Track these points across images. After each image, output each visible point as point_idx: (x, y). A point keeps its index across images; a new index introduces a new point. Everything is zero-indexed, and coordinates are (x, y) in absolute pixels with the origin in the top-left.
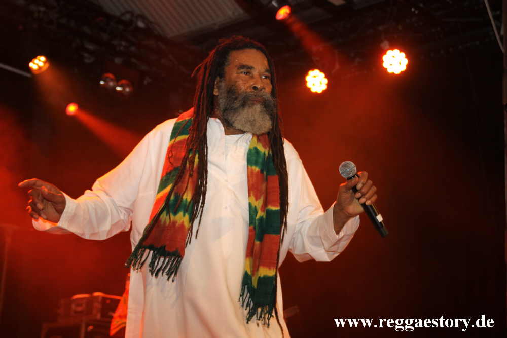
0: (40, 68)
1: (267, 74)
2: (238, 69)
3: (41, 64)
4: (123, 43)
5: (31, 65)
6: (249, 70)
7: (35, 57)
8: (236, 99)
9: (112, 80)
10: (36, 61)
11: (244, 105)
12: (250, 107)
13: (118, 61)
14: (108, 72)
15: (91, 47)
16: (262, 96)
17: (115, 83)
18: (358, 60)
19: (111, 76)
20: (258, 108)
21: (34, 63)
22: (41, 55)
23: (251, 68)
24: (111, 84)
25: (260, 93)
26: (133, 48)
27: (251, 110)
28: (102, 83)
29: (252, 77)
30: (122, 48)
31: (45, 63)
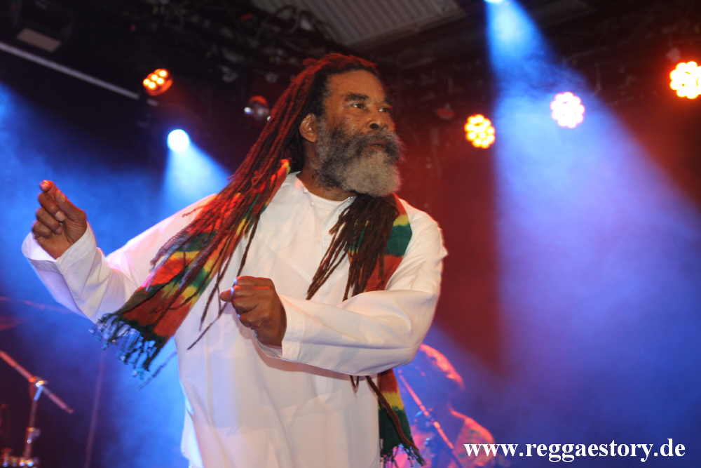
0: (159, 87)
1: (386, 105)
2: (346, 100)
3: (161, 81)
4: (280, 52)
5: (146, 82)
6: (362, 100)
7: (152, 71)
8: (347, 144)
9: (262, 106)
10: (154, 77)
11: (358, 153)
12: (367, 156)
13: (271, 78)
14: (257, 94)
15: (232, 57)
16: (384, 137)
17: (267, 111)
18: (630, 79)
19: (261, 99)
20: (380, 156)
21: (151, 81)
22: (161, 68)
23: (364, 97)
24: (261, 112)
25: (383, 133)
26: (293, 61)
27: (370, 161)
28: (247, 110)
29: (367, 111)
30: (278, 60)
31: (166, 79)
